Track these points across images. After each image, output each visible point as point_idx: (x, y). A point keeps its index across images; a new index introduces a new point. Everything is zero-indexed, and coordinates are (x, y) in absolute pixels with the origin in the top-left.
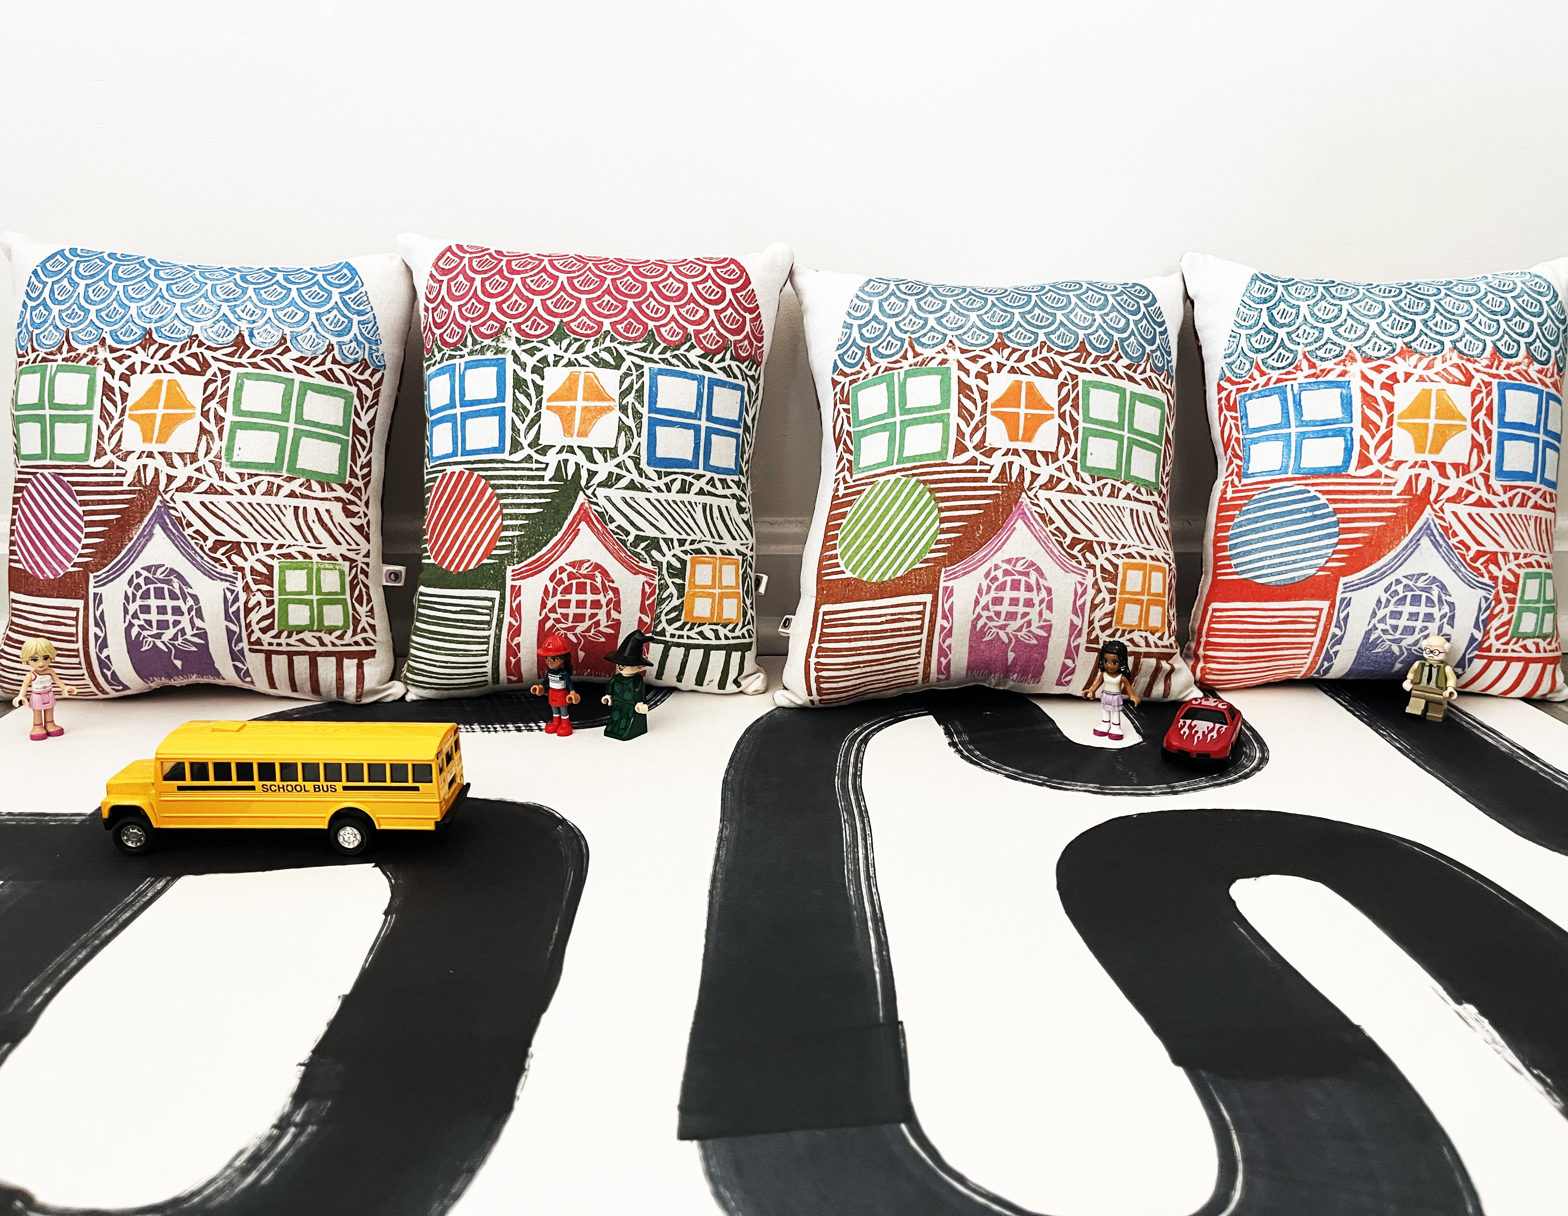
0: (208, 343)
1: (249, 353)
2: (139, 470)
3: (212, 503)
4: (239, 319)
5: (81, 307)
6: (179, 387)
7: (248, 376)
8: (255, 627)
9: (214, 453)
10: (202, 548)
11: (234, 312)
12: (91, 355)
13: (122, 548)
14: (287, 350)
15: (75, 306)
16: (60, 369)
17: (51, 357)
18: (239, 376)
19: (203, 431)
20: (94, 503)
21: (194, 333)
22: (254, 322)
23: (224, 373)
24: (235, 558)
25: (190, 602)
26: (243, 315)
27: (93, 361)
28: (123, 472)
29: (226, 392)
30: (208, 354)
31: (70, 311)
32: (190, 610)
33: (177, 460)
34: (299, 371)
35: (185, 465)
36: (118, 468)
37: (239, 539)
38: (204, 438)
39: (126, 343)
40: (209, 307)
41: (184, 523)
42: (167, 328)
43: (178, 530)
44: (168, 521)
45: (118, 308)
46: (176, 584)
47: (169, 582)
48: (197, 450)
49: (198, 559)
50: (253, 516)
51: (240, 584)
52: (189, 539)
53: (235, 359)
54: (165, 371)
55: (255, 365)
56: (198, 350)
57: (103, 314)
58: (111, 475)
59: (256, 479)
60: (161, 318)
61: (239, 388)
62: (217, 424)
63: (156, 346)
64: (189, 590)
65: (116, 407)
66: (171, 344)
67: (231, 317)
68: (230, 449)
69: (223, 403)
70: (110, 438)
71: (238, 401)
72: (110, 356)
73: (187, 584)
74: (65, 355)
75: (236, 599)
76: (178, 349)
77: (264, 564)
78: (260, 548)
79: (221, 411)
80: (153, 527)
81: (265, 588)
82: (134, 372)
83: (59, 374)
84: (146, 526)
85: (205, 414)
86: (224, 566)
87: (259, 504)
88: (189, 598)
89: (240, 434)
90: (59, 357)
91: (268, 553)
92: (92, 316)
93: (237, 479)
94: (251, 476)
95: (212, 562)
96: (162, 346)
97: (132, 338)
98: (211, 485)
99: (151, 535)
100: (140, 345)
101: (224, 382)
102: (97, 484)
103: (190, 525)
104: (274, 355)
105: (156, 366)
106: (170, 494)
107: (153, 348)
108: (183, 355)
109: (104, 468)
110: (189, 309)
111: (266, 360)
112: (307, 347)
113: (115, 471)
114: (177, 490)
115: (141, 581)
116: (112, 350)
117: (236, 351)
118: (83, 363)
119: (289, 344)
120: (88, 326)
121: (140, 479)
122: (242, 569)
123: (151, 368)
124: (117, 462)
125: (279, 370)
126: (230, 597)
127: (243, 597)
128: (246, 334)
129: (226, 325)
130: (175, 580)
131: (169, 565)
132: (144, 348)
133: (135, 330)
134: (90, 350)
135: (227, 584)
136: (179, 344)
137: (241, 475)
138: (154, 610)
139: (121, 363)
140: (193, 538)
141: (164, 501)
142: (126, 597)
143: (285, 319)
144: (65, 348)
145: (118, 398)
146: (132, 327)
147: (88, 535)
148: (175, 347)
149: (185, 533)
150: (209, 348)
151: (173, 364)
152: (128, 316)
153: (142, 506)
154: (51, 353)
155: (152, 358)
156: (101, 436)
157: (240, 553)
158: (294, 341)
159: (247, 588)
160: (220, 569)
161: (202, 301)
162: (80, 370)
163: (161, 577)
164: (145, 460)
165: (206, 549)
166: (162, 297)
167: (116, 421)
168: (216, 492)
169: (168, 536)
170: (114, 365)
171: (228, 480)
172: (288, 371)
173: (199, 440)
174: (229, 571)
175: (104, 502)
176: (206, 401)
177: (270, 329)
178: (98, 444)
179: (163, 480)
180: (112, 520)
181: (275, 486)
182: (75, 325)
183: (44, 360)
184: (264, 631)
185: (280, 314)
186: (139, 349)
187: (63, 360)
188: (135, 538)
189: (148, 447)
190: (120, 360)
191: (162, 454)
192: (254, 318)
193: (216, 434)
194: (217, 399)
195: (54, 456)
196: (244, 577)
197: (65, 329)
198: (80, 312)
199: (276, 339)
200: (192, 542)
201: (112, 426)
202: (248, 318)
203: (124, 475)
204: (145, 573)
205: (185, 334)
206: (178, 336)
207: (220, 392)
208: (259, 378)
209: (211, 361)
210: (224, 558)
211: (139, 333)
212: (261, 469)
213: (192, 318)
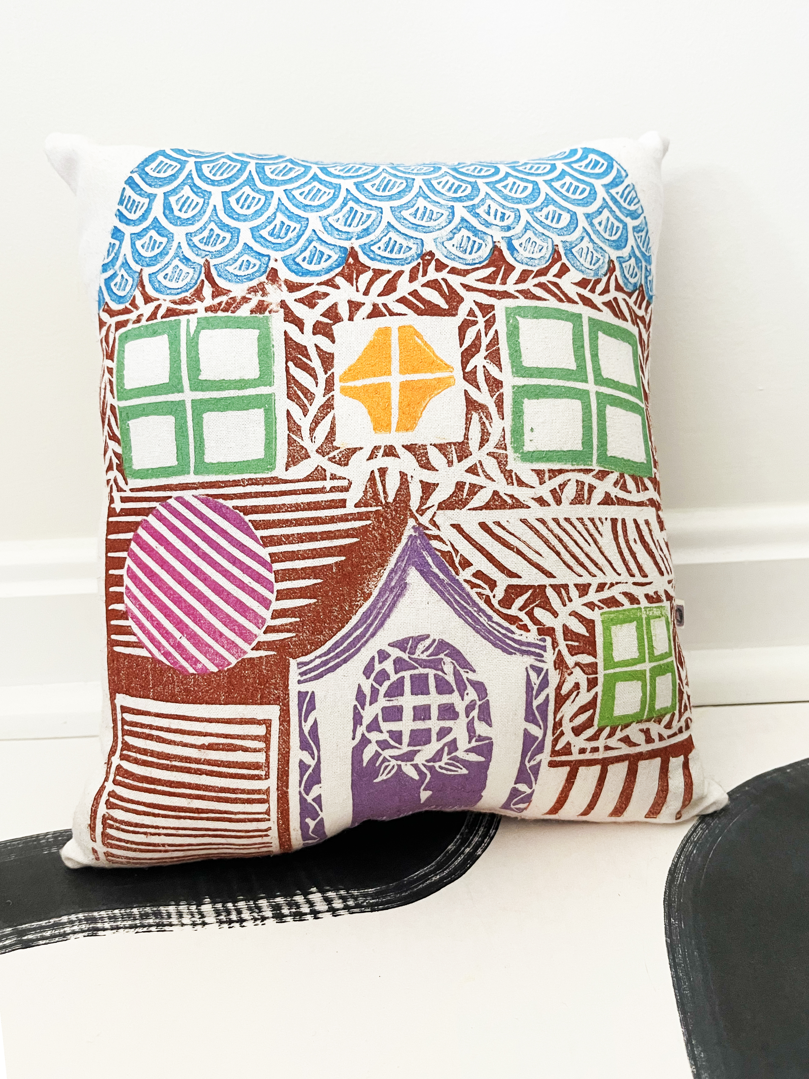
0: (451, 264)
1: (515, 275)
2: (372, 478)
3: (498, 524)
4: (488, 224)
5: (223, 226)
6: (419, 335)
7: (520, 311)
8: (567, 727)
9: (494, 439)
10: (488, 601)
11: (477, 215)
12: (255, 299)
13: (352, 611)
14: (564, 270)
15: (212, 225)
16: (204, 324)
17: (185, 307)
18: (511, 313)
19: (472, 405)
20: (289, 539)
21: (427, 249)
22: (509, 228)
23: (486, 309)
24: (539, 613)
25: (472, 694)
26: (491, 219)
27: (261, 308)
28: (345, 483)
29: (495, 341)
30: (455, 281)
31: (206, 233)
32: (469, 708)
33: (435, 457)
34: (587, 302)
35: (450, 463)
36: (333, 477)
37: (543, 580)
38: (475, 416)
39: (317, 274)
40: (436, 210)
41: (457, 560)
42: (381, 244)
43: (447, 574)
44: (430, 560)
45: (287, 222)
46: (448, 666)
47: (436, 665)
48: (466, 437)
49: (483, 619)
50: (561, 541)
51: (550, 656)
52: (467, 587)
53: (497, 287)
54: (392, 314)
55: (527, 294)
56: (439, 276)
57: (264, 233)
58: (322, 490)
59: (560, 479)
60: (367, 232)
61: (513, 333)
62: (492, 392)
63: (370, 274)
64: (471, 676)
65: (315, 377)
66: (394, 269)
67: (474, 222)
68: (518, 431)
69: (494, 357)
70: (312, 430)
71: (516, 353)
72: (290, 298)
73: (467, 665)
74: (209, 301)
75: (544, 684)
76: (406, 276)
77: (582, 619)
78: (574, 593)
79: (494, 371)
80: (404, 571)
81: (586, 659)
82: (337, 319)
83: (204, 334)
84: (392, 571)
85: (470, 377)
86: (525, 628)
87: (567, 520)
88: (470, 689)
89: (529, 405)
90: (198, 305)
91: (586, 599)
92: (246, 237)
93: (532, 479)
94: (554, 473)
95: (506, 624)
96: (378, 273)
97: (324, 265)
98: (496, 493)
99: (403, 586)
100: (341, 274)
101: (489, 324)
102: (297, 508)
103: (466, 564)
104: (550, 276)
105: (375, 306)
106: (429, 514)
107: (365, 278)
108: (416, 285)
109: (306, 479)
110: (405, 214)
111: (540, 285)
112: (587, 265)
113: (328, 484)
114: (440, 507)
115: (388, 666)
116: (292, 287)
117: (496, 273)
118: (244, 311)
119: (564, 260)
120: (240, 254)
121: (376, 493)
122: (550, 632)
123: (366, 310)
124: (331, 468)
125: (560, 300)
126: (536, 680)
127: (554, 677)
128: (503, 246)
129: (470, 235)
130: (448, 660)
131: (436, 635)
132: (349, 279)
133: (327, 251)
134: (253, 290)
135: (530, 660)
136: (407, 269)
137: (539, 473)
138: (408, 714)
139: (312, 305)
140: (473, 586)
141: (419, 527)
142: (360, 696)
143: (548, 222)
144: (207, 290)
145: (316, 363)
146: (321, 248)
147: (281, 595)
148: (400, 273)
149: (460, 578)
150: (453, 271)
151: (402, 300)
152: (308, 233)
153: (383, 540)
154: (184, 301)
155: (366, 293)
156: (294, 427)
157: (546, 605)
158: (570, 256)
159: (560, 663)
160: (519, 634)
161: (421, 203)
162: (241, 324)
163: (424, 656)
164: (381, 461)
165: (495, 602)
166: (357, 201)
167: (320, 400)
168: (503, 505)
169: (433, 585)
170: (300, 310)
171: (521, 483)
172: (574, 302)
173: (468, 420)
174: (532, 636)
175: (312, 537)
176: (467, 355)
177: (534, 238)
178: (291, 442)
179: (416, 492)
180: (330, 567)
181: (586, 488)
182: (220, 254)
183: (171, 312)
184: (577, 731)
185: (541, 215)
186: (340, 281)
187: (207, 310)
188: (375, 593)
189: (384, 440)
190: (310, 301)
191: (409, 448)
192: (506, 223)
193: (493, 409)
194: (483, 352)
195: (202, 467)
196: (555, 644)
197: (202, 261)
198: (222, 234)
199: (547, 253)
200: (473, 593)
201: (313, 410)
202: (497, 222)
203: (346, 489)
204: (395, 653)
205: (413, 252)
206: (401, 256)
207: (485, 341)
208: (538, 314)
209: (462, 291)
210: (522, 615)
211: (335, 257)
212: (566, 462)
213: (416, 227)
